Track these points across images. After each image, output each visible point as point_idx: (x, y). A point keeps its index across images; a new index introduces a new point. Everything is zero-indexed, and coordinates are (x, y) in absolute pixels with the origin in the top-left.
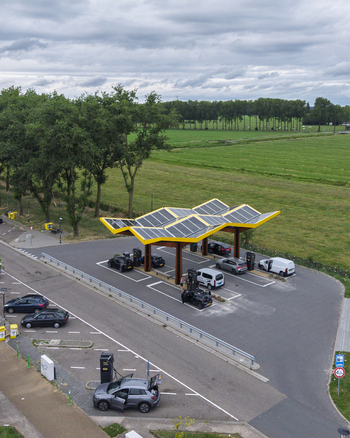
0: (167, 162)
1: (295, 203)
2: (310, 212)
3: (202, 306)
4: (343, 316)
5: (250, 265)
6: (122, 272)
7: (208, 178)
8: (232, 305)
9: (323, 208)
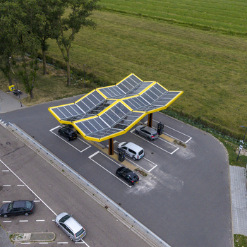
1: (179, 51)
2: (190, 60)
4: (232, 188)
7: (118, 23)
8: (152, 179)
9: (198, 56)
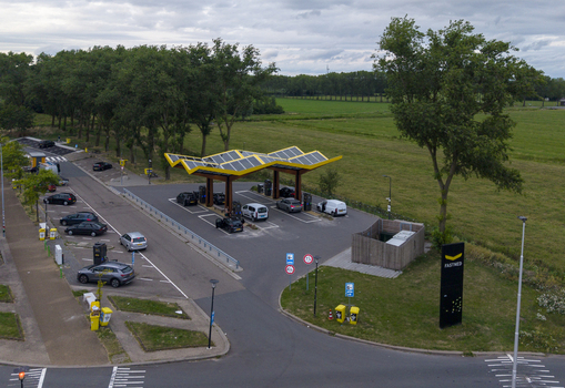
0: (320, 129)
3: (232, 231)
5: (307, 207)
6: (185, 206)
8: (263, 232)
